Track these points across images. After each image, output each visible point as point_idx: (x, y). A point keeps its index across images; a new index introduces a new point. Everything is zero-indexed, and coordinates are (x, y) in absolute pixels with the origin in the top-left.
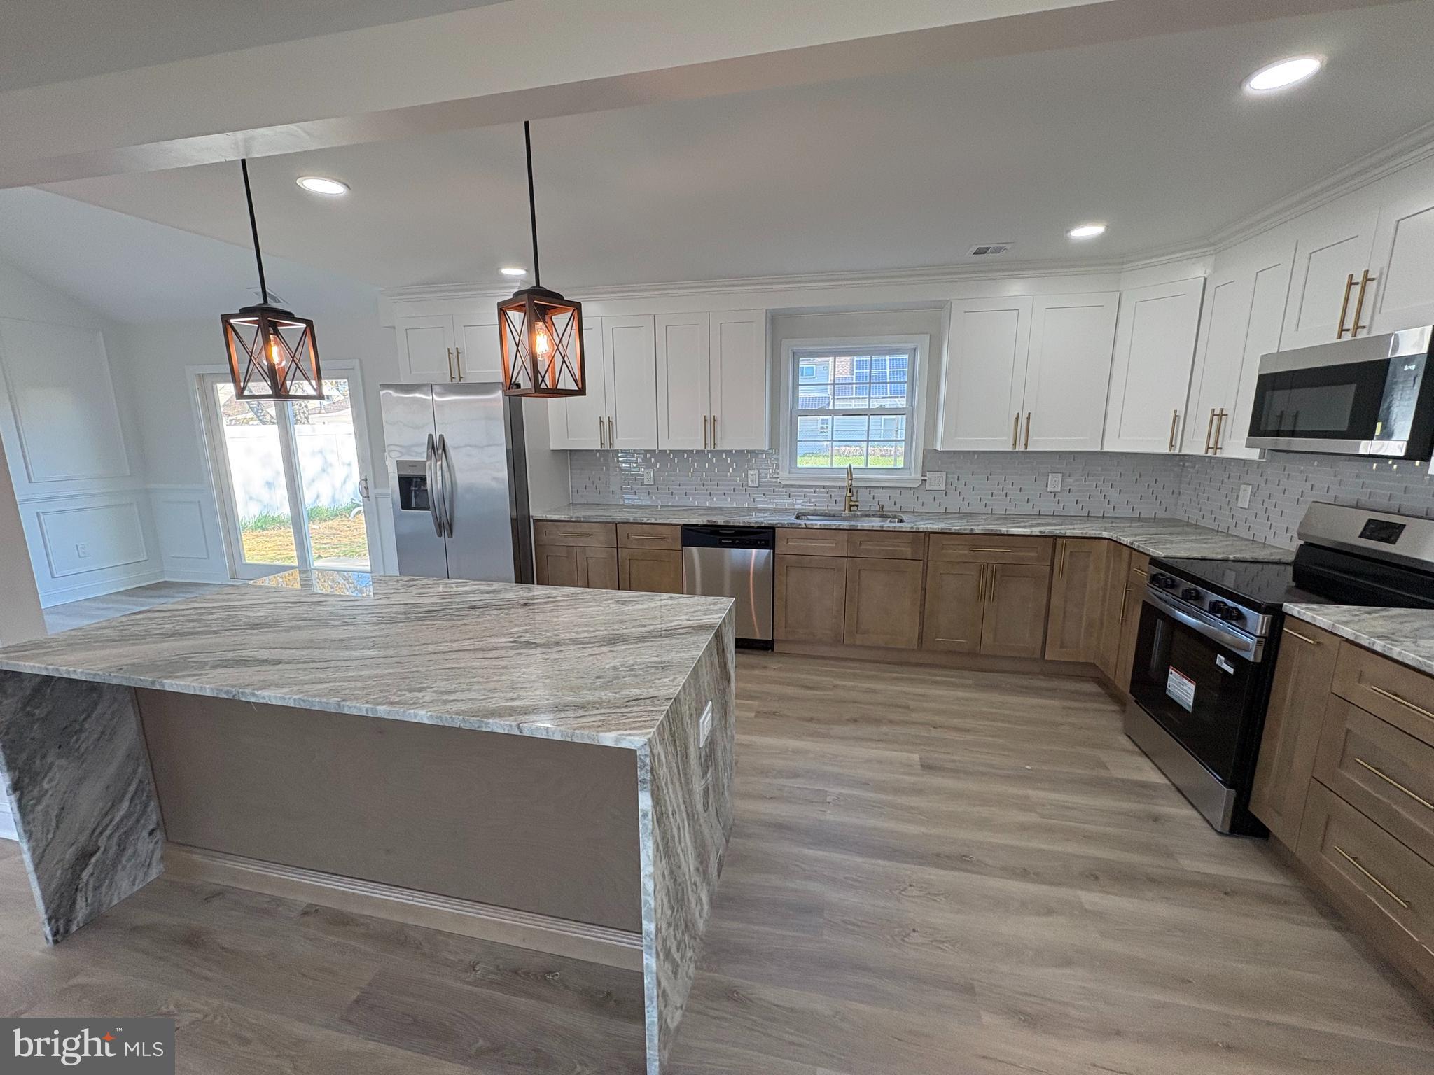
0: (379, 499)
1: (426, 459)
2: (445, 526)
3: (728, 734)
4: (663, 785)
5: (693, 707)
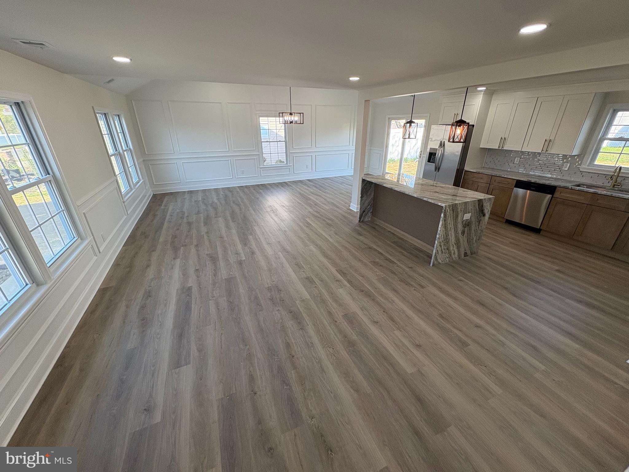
0: (423, 158)
1: (438, 147)
2: (437, 169)
3: (479, 228)
4: (448, 216)
5: (463, 210)
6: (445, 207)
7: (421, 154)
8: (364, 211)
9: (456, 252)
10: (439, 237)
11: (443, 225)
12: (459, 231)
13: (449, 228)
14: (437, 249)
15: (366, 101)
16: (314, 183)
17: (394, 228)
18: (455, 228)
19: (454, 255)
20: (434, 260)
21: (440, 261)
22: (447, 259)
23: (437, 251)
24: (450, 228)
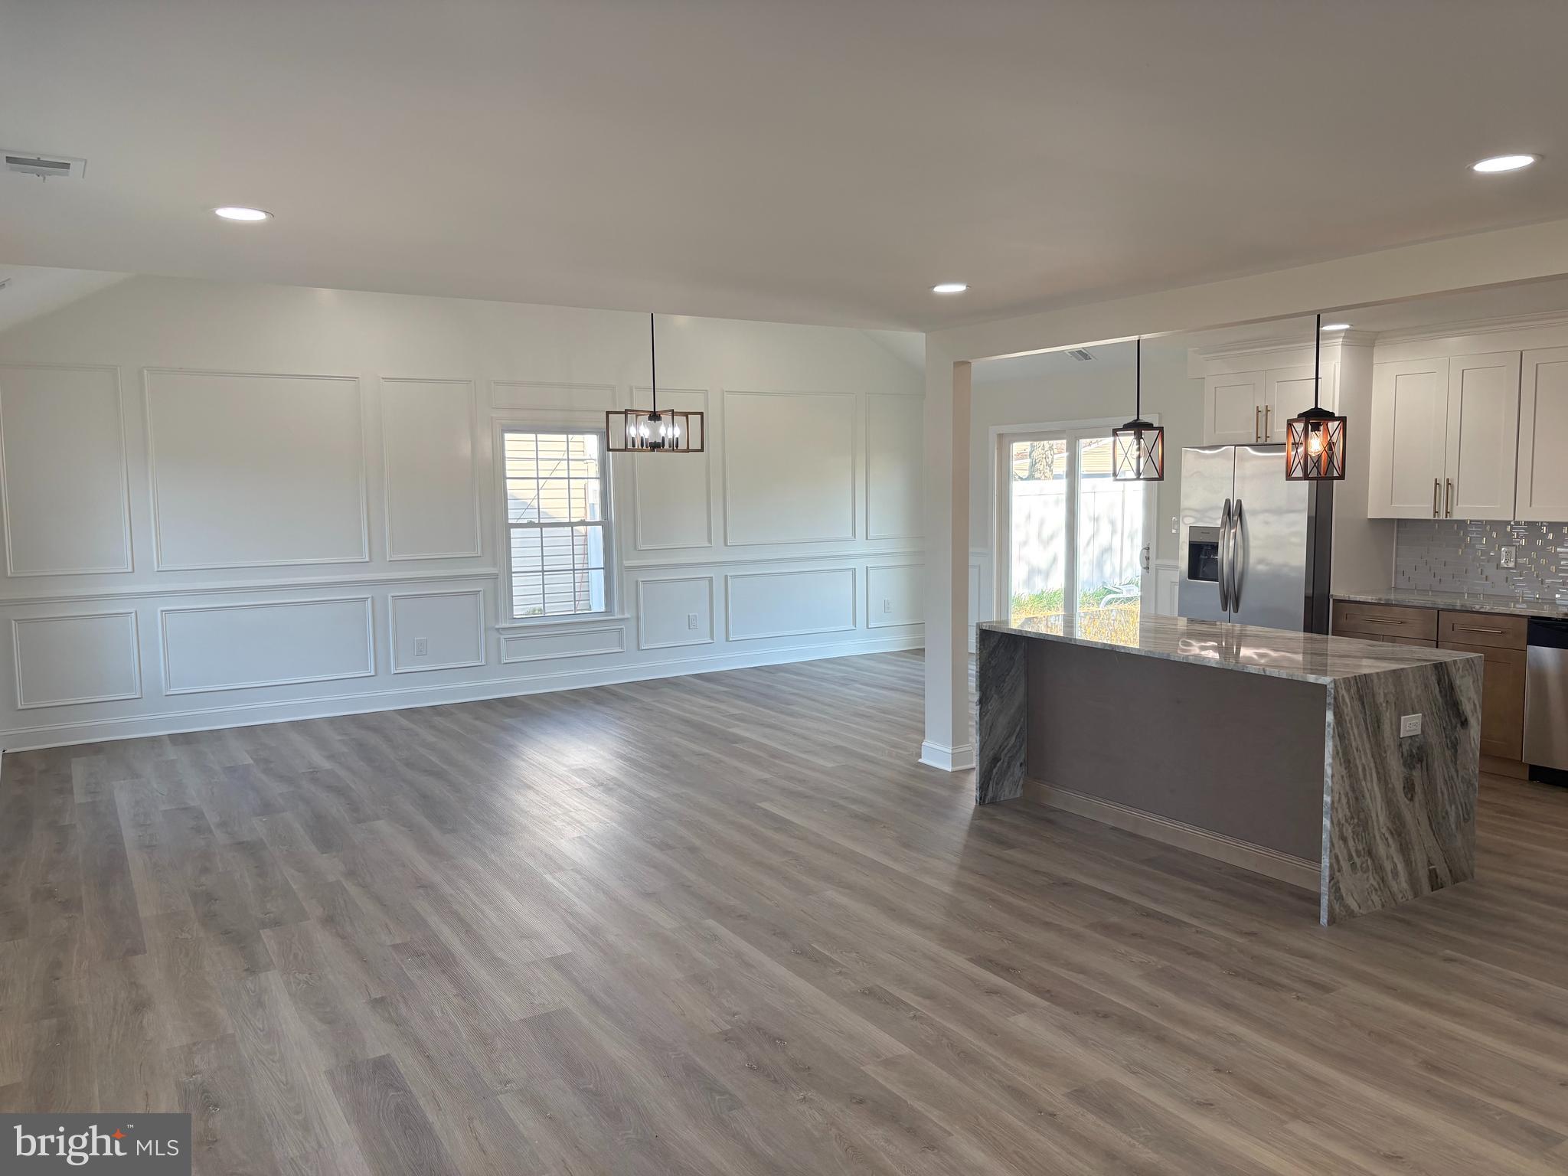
0: (1160, 571)
1: (1218, 524)
2: (1231, 598)
3: (1457, 771)
4: (1347, 718)
5: (1392, 699)
6: (1332, 685)
7: (1148, 558)
8: (996, 760)
9: (1400, 867)
10: (1333, 802)
11: (1338, 753)
12: (1392, 780)
13: (1360, 770)
14: (1333, 852)
15: (957, 364)
16: (726, 685)
17: (1135, 813)
18: (1381, 771)
19: (1394, 878)
20: (1332, 898)
21: (1354, 906)
22: (1375, 898)
23: (1334, 861)
24: (1364, 769)
